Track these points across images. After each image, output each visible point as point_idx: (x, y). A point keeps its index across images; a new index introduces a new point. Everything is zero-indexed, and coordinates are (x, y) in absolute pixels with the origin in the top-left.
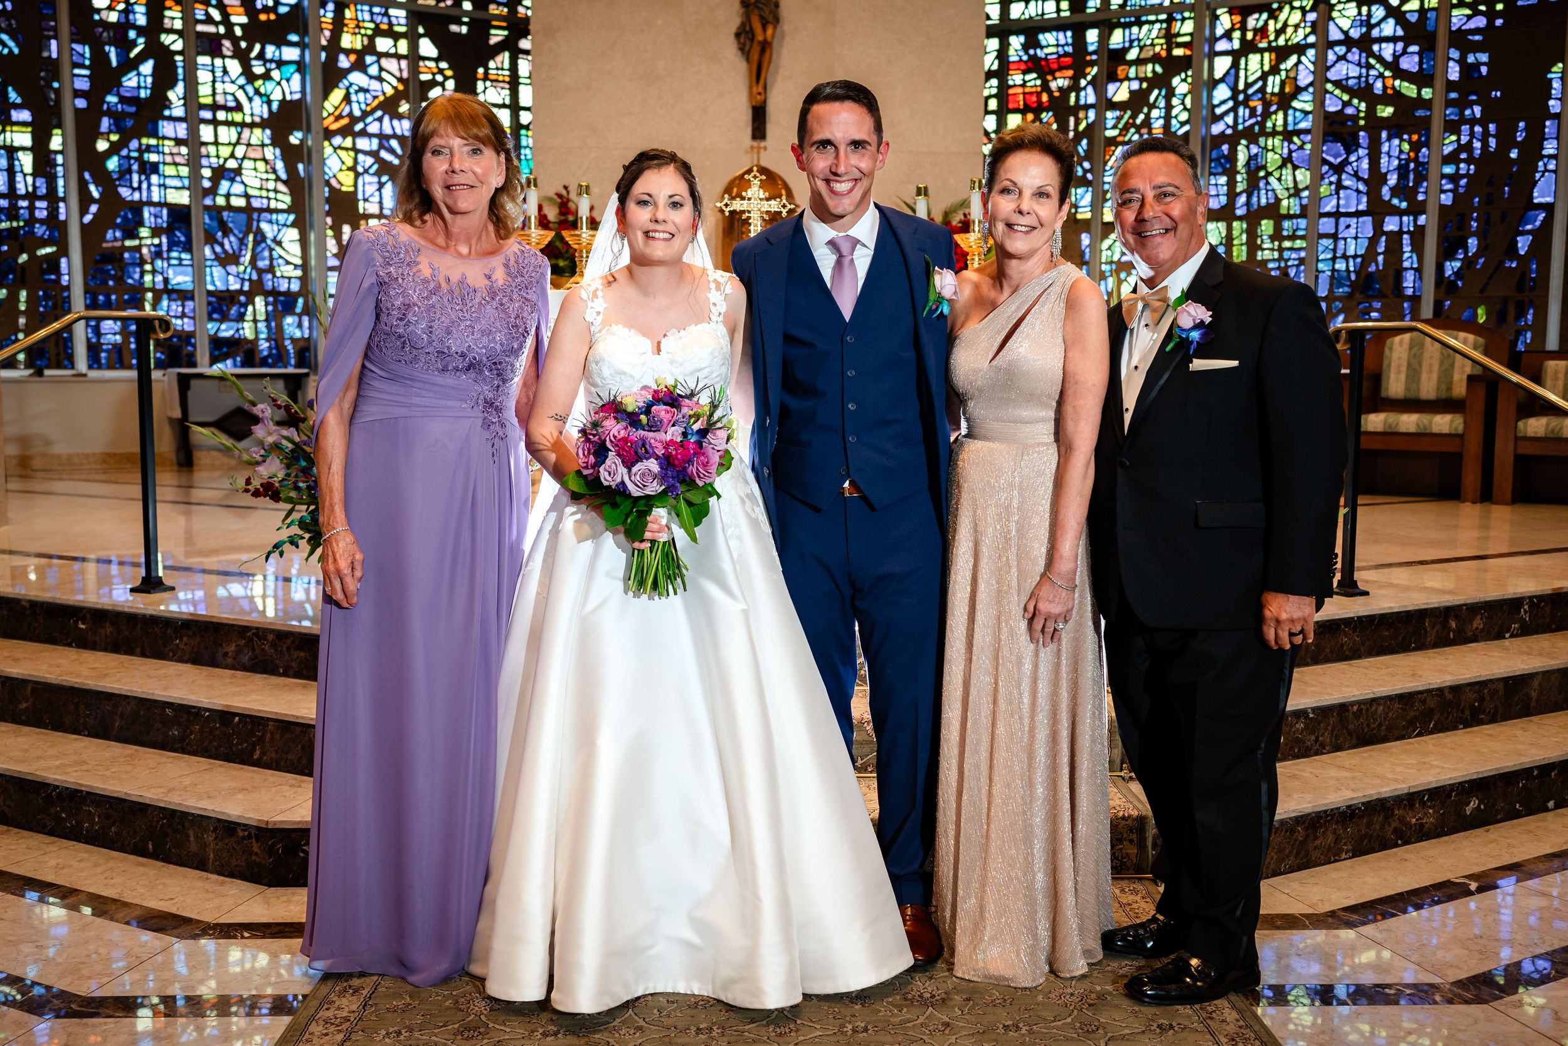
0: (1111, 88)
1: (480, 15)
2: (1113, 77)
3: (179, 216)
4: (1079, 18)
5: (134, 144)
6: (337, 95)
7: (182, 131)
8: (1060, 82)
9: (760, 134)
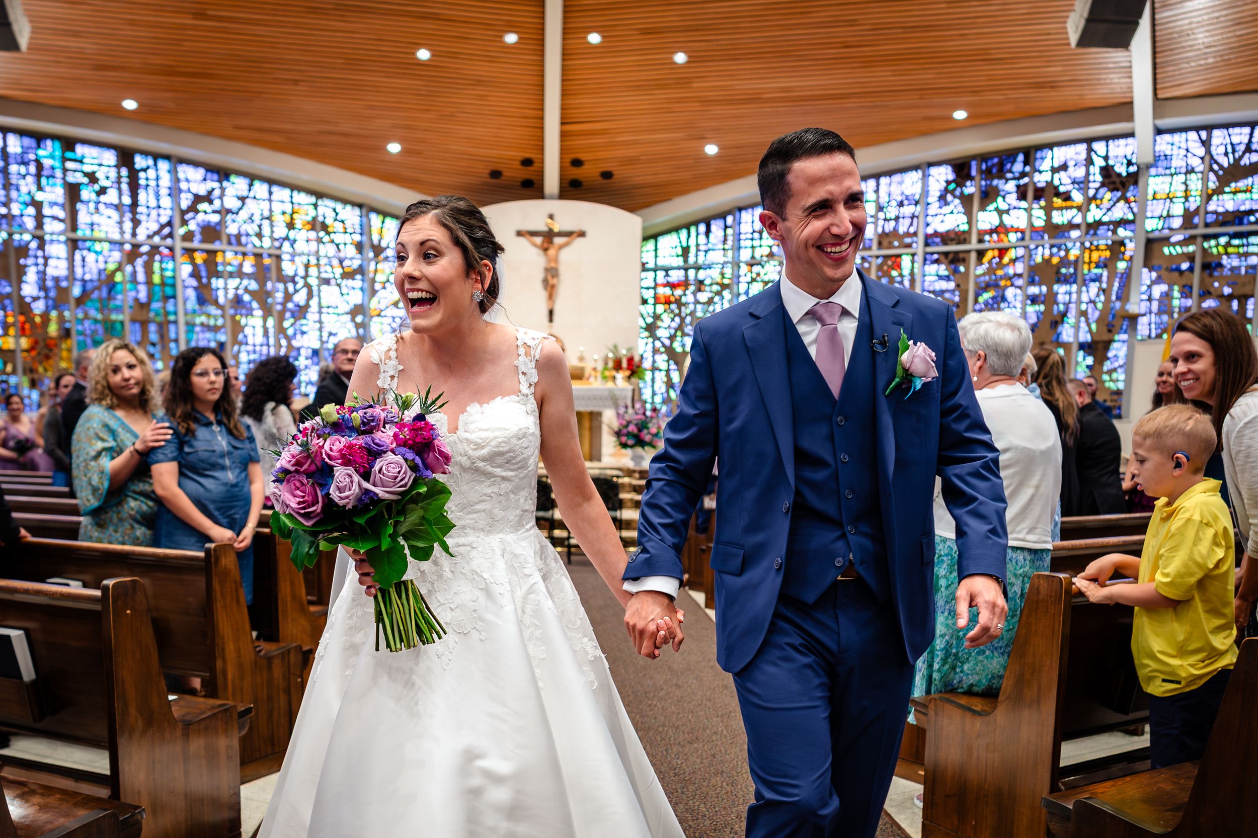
0: (699, 295)
2: (700, 290)
3: (316, 353)
4: (686, 266)
5: (298, 323)
7: (316, 317)
8: (678, 292)
9: (551, 320)
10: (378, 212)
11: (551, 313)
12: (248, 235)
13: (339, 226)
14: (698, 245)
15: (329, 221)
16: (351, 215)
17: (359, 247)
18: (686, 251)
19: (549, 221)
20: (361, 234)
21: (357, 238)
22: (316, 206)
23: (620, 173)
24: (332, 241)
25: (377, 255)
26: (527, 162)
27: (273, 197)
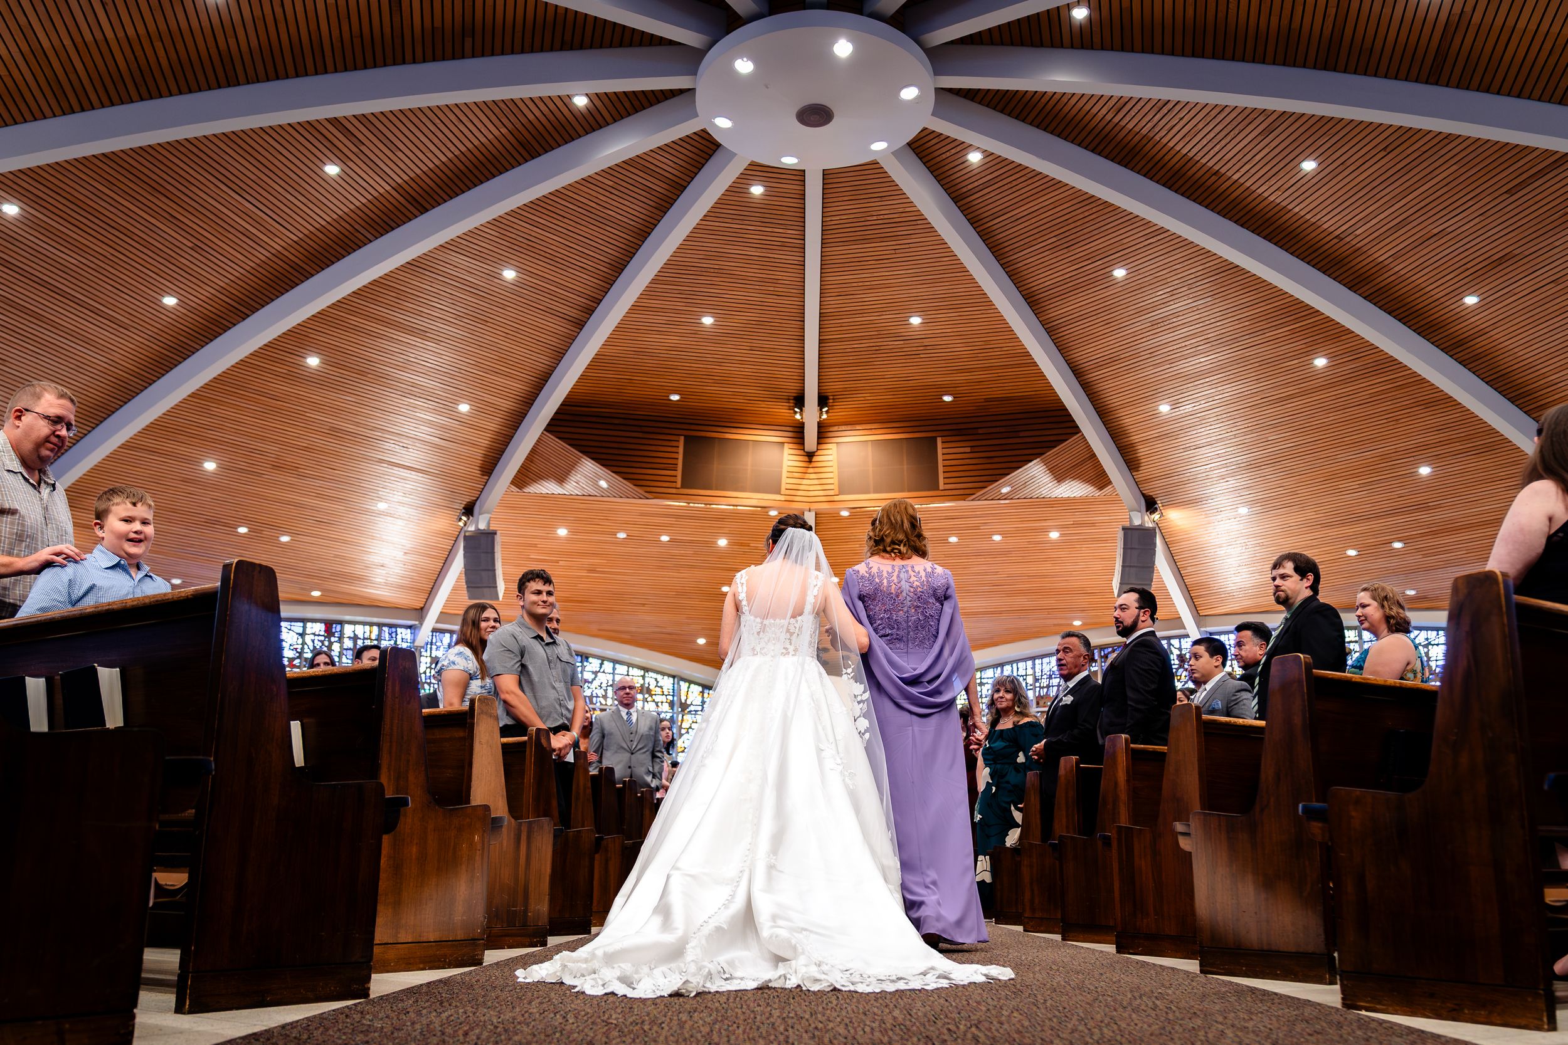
10: (685, 680)
12: (597, 697)
13: (659, 691)
15: (652, 687)
16: (667, 683)
17: (671, 705)
20: (673, 696)
21: (670, 698)
22: (643, 677)
24: (654, 701)
25: (683, 710)
27: (616, 672)
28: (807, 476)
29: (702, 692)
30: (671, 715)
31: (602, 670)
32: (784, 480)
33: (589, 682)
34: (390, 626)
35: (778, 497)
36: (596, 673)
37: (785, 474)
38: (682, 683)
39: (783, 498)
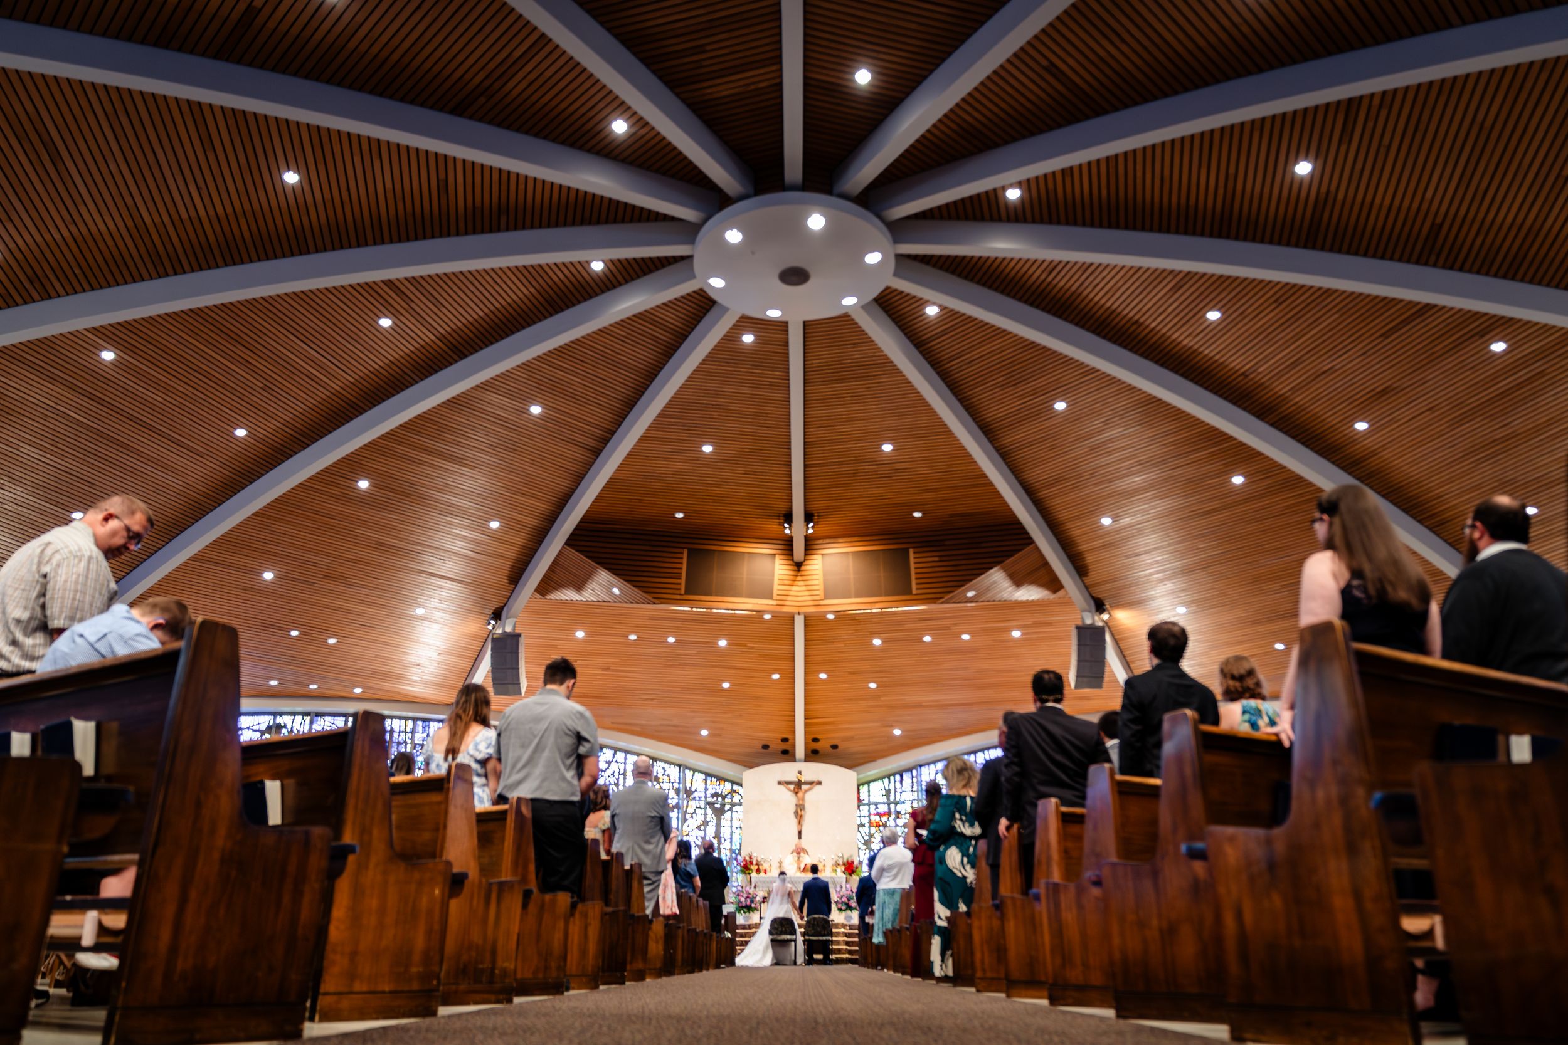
0: (898, 820)
1: (723, 802)
2: (898, 817)
4: (889, 802)
6: (685, 825)
8: (884, 819)
9: (800, 838)
10: (690, 769)
11: (800, 833)
13: (666, 778)
14: (895, 788)
15: (660, 776)
16: (674, 771)
17: (677, 791)
18: (888, 792)
19: (799, 775)
20: (679, 783)
21: (676, 785)
23: (842, 746)
25: (688, 796)
26: (785, 740)
27: (627, 761)
28: (796, 583)
29: (706, 780)
30: (677, 801)
31: (614, 760)
32: (776, 587)
33: (602, 771)
34: (424, 720)
35: (771, 602)
36: (609, 763)
37: (776, 582)
38: (687, 771)
39: (774, 603)
